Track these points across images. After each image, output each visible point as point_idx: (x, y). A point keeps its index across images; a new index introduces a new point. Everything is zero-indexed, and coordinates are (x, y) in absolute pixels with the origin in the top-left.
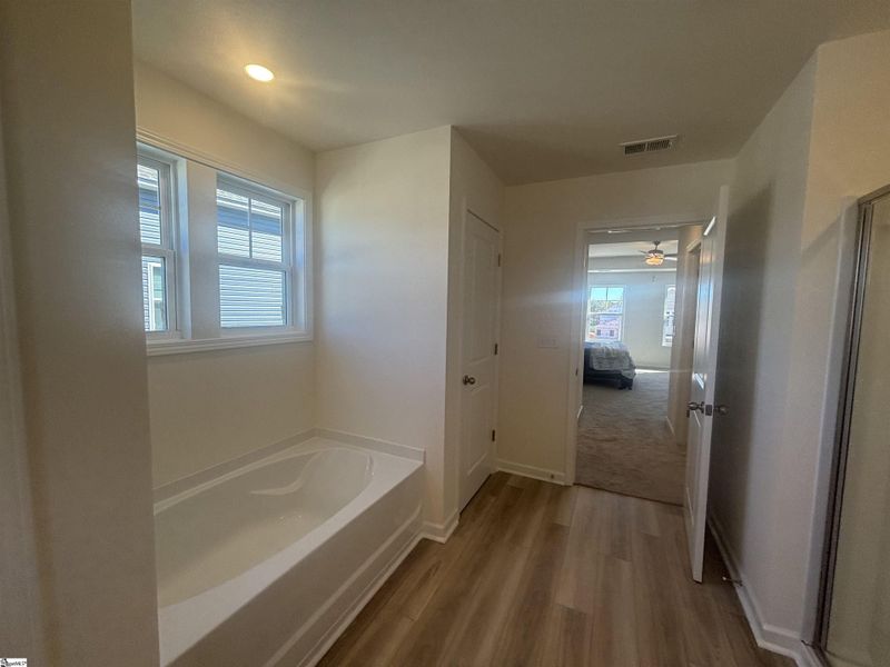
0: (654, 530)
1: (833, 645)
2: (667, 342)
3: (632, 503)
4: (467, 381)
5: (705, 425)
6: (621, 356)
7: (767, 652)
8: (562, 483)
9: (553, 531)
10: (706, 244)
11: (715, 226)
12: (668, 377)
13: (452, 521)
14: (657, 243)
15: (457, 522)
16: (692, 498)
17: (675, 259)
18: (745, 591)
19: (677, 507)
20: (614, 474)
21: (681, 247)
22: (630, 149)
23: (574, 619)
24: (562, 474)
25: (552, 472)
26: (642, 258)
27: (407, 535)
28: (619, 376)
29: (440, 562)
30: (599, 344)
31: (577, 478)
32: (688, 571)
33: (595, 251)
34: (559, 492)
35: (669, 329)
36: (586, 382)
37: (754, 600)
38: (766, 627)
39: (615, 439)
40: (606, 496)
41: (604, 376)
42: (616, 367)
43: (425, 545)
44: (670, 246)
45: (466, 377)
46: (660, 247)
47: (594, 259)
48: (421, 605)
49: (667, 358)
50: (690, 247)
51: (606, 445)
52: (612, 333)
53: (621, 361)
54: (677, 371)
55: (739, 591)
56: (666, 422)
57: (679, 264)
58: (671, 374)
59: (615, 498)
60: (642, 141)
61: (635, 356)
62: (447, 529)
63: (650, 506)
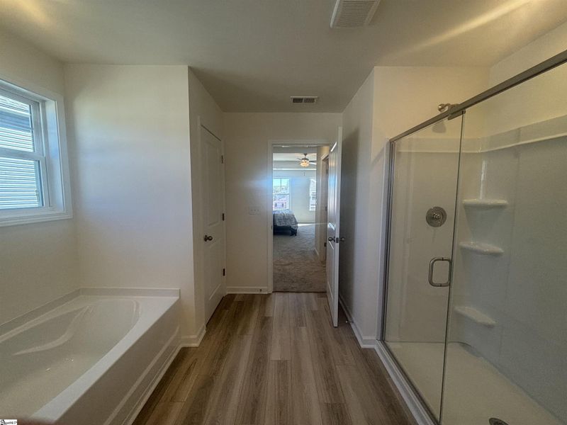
0: (315, 307)
1: (388, 337)
2: (312, 208)
3: (304, 296)
4: (207, 239)
5: (335, 248)
6: (291, 218)
7: (365, 349)
8: (267, 293)
9: (265, 321)
10: (332, 156)
11: (337, 146)
12: (314, 227)
13: (202, 332)
14: (305, 155)
15: (205, 331)
16: (331, 288)
17: (315, 164)
18: (355, 325)
19: (323, 293)
20: (293, 282)
21: (318, 157)
22: (295, 100)
23: (282, 364)
24: (266, 287)
25: (260, 288)
26: (299, 163)
27: (170, 348)
28: (289, 228)
29: (196, 359)
30: (279, 211)
31: (274, 289)
32: (332, 323)
33: (277, 157)
34: (265, 298)
35: (313, 202)
36: (275, 233)
37: (359, 329)
38: (364, 338)
39: (291, 263)
40: (290, 294)
41: (284, 230)
42: (288, 224)
43: (184, 352)
44: (312, 156)
45: (206, 236)
46: (307, 157)
47: (275, 161)
48: (186, 390)
49: (313, 217)
50: (323, 157)
51: (287, 267)
52: (283, 205)
53: (291, 220)
54: (319, 224)
55: (353, 326)
56: (314, 251)
57: (317, 166)
58: (316, 226)
59: (294, 295)
60: (301, 97)
61: (298, 217)
62: (199, 337)
63: (312, 295)
